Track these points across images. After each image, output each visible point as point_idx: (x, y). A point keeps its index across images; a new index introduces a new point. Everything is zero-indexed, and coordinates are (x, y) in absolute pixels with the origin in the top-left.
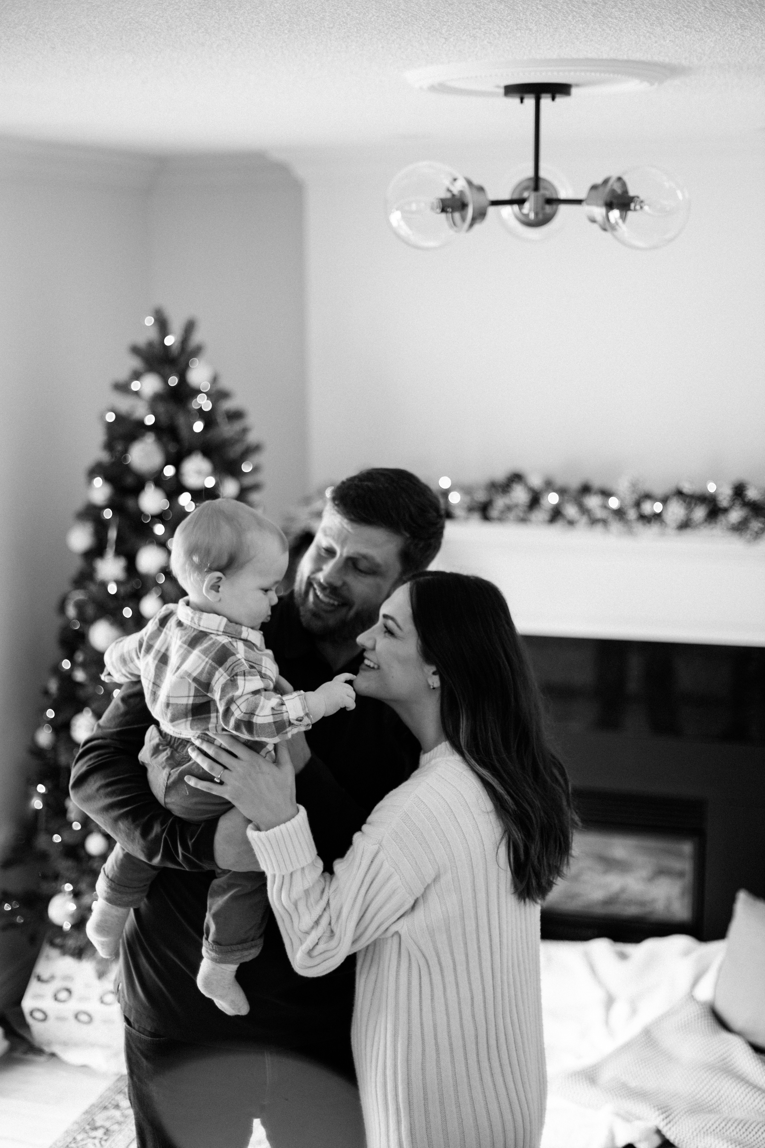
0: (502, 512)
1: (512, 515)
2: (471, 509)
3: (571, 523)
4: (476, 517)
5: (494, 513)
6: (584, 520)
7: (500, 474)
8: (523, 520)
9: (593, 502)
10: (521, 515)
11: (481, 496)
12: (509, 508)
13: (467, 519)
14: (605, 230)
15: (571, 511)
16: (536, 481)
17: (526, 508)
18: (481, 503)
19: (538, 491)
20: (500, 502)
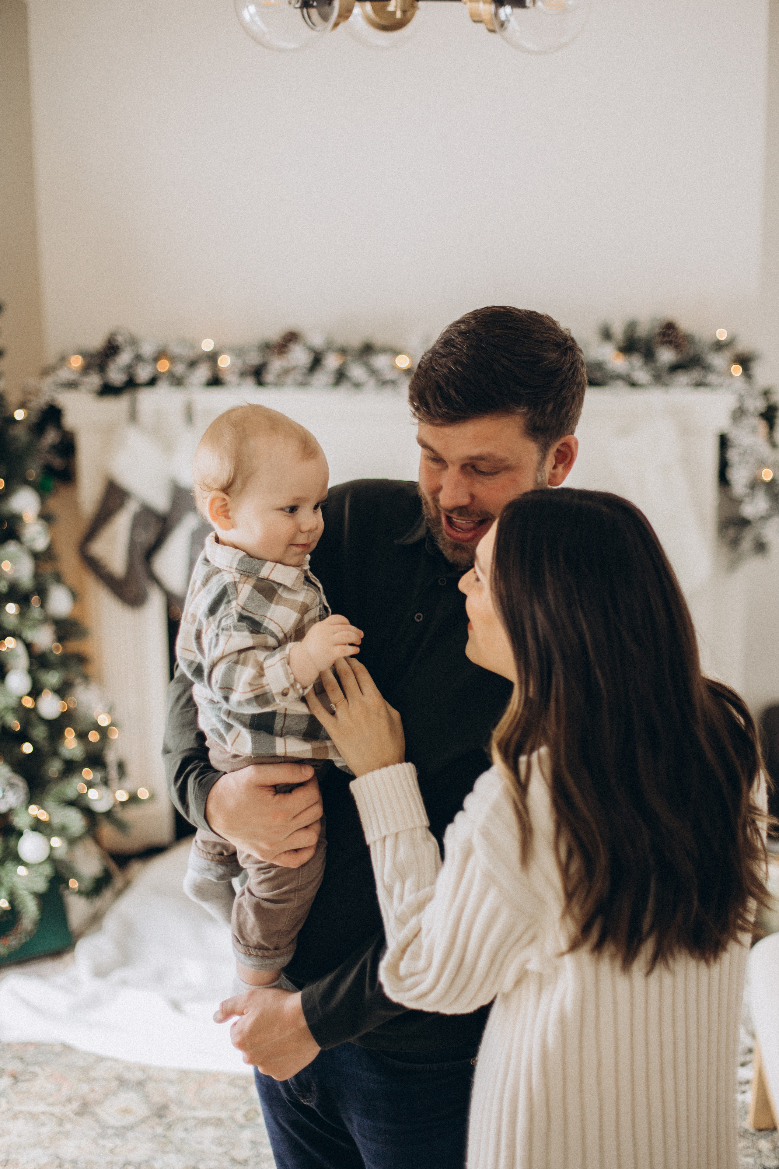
0: (279, 376)
1: (289, 379)
2: (243, 374)
3: (357, 385)
4: (250, 382)
5: (270, 377)
6: (372, 382)
7: (274, 334)
8: (303, 384)
9: (381, 361)
10: (300, 379)
11: (254, 359)
12: (286, 372)
13: (239, 385)
14: (492, 31)
15: (357, 372)
16: (317, 340)
17: (305, 371)
18: (252, 366)
19: (320, 351)
20: (276, 365)
